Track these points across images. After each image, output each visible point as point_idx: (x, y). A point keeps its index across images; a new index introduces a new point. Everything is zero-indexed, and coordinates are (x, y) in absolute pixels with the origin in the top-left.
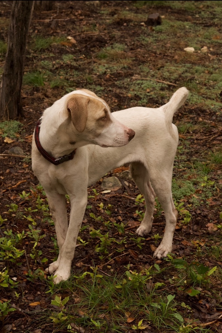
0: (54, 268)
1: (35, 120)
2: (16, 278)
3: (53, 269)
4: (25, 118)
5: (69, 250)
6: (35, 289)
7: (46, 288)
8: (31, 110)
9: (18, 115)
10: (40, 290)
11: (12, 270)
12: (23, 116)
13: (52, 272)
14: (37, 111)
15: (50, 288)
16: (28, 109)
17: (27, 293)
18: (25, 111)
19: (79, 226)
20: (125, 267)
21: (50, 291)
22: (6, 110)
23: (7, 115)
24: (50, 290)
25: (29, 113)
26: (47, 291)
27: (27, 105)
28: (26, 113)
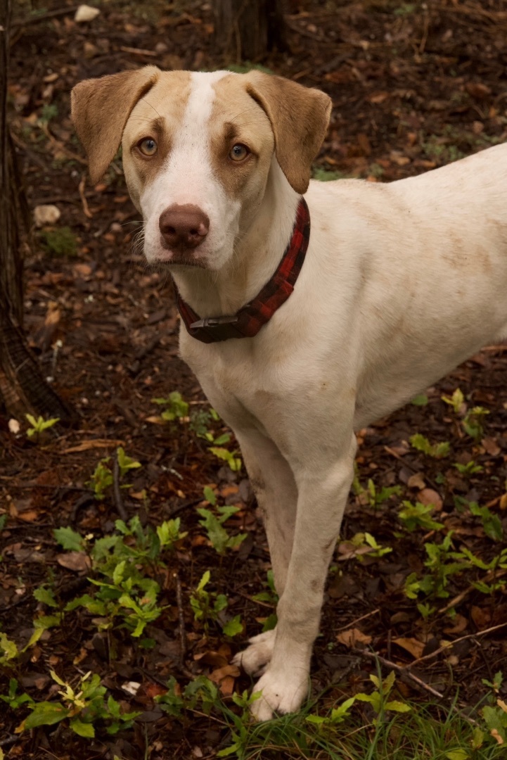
0: (260, 655)
1: (318, 61)
2: (137, 685)
3: (256, 659)
4: (291, 55)
5: (299, 617)
6: (189, 734)
7: (224, 737)
8: (313, 28)
9: (269, 48)
10: (204, 741)
11: (130, 653)
12: (284, 48)
13: (255, 669)
14: (329, 29)
15: (235, 738)
16: (303, 23)
17: (161, 751)
18: (293, 32)
19: (327, 547)
20: (485, 682)
21: (233, 749)
22: (234, 35)
23: (235, 47)
24: (234, 743)
25: (304, 37)
26: (223, 748)
27: (306, 9)
28: (296, 39)
